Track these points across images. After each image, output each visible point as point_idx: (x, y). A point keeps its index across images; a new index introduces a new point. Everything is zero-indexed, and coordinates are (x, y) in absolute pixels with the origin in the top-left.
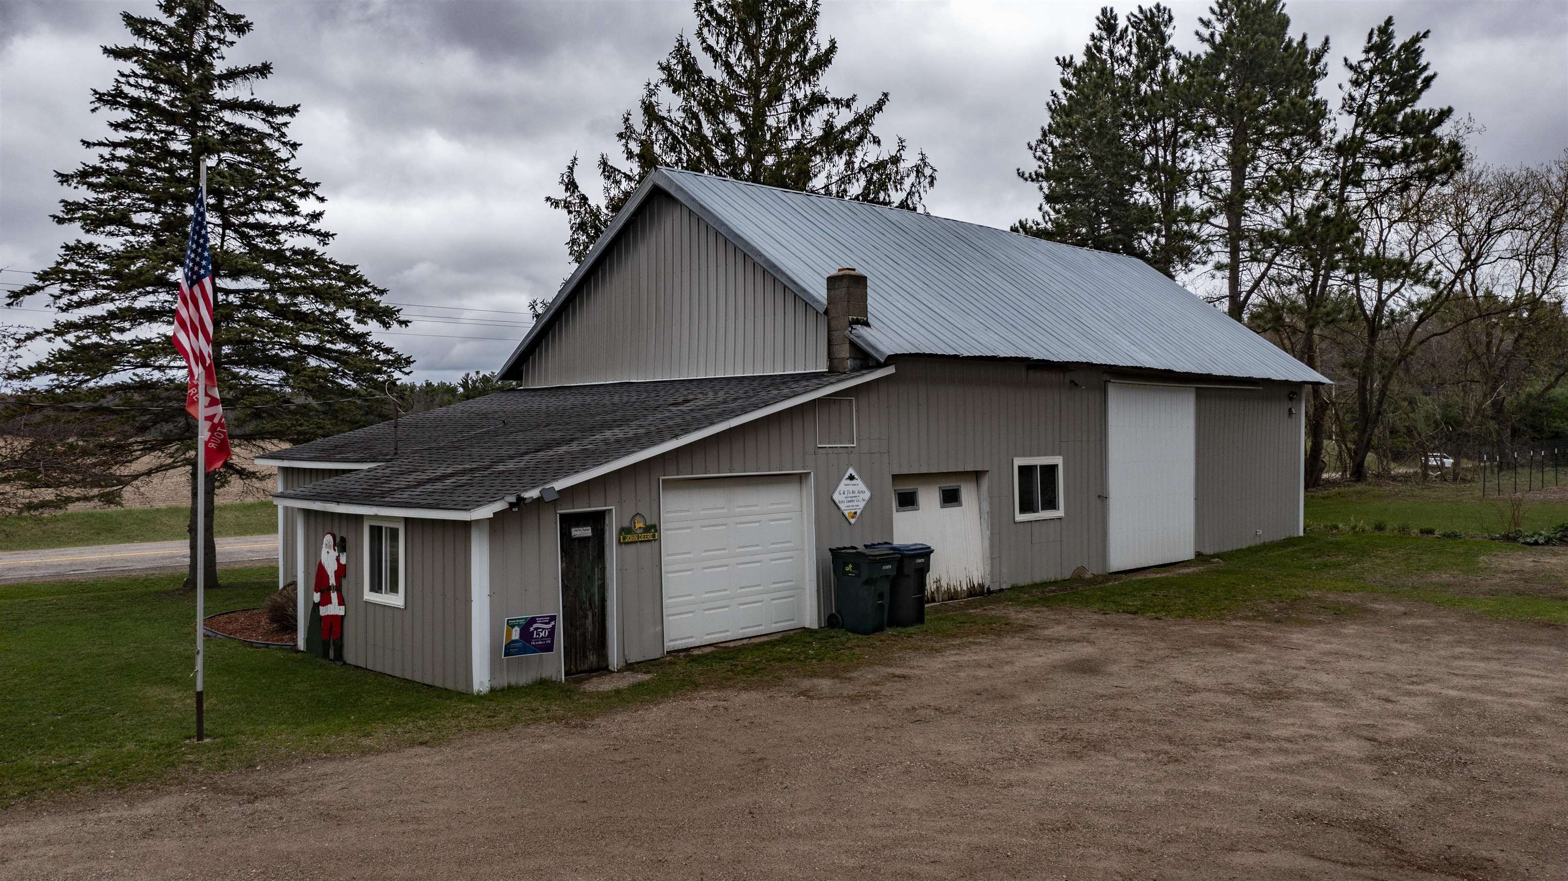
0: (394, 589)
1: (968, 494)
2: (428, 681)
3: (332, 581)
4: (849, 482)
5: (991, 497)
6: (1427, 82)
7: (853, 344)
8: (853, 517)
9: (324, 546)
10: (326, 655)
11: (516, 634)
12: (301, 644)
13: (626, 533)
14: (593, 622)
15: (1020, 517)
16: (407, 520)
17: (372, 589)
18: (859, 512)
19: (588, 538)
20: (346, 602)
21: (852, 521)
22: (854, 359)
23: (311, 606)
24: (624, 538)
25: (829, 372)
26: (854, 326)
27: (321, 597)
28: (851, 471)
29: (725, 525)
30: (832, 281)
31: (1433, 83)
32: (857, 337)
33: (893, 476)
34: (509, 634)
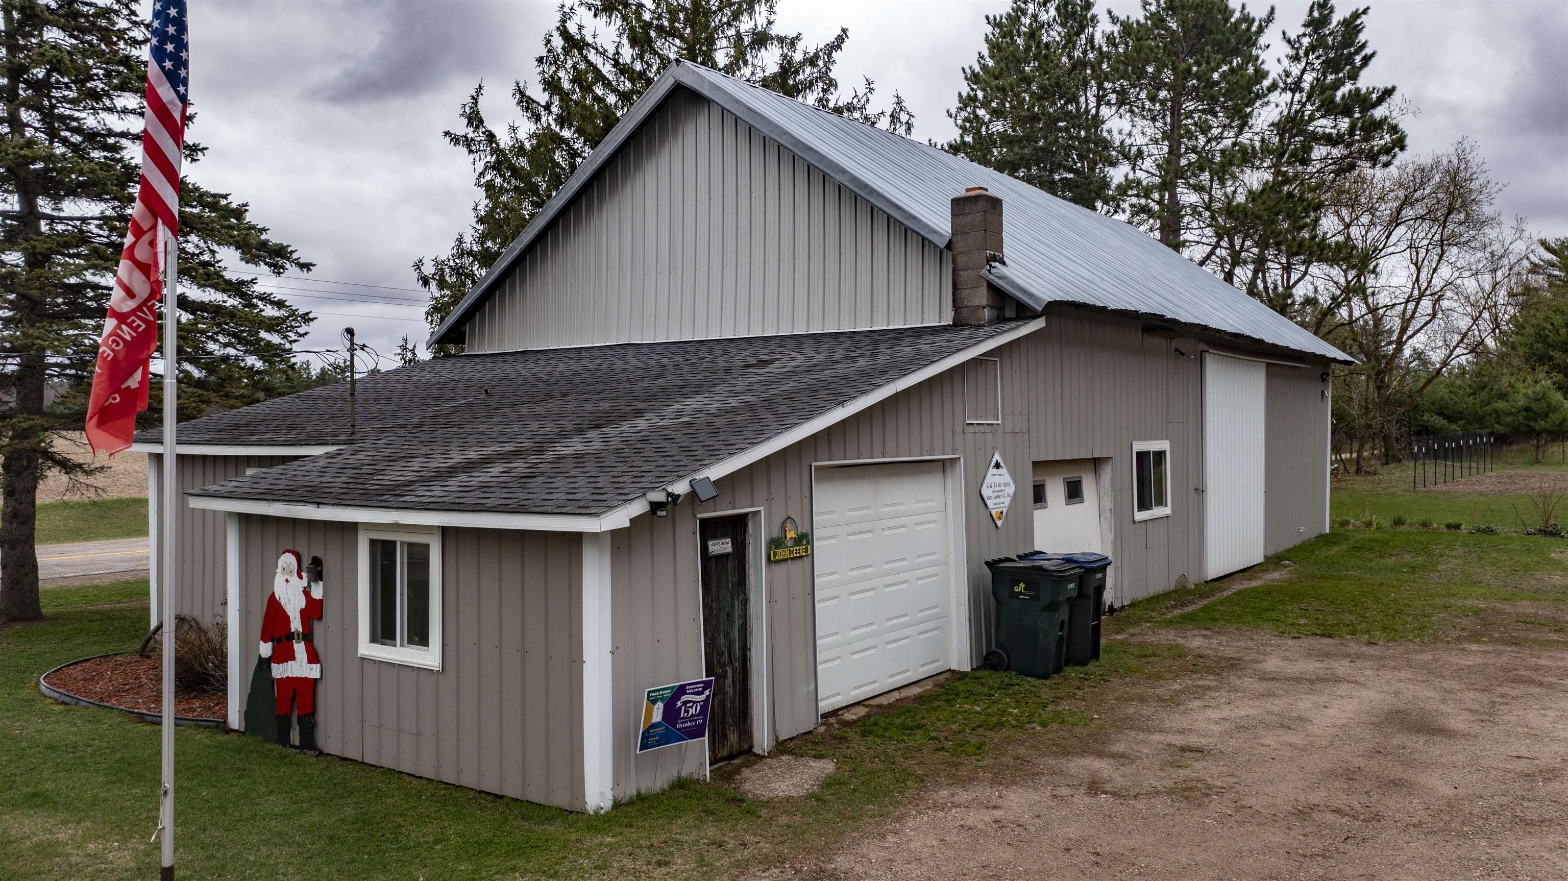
0: (419, 636)
1: (1088, 487)
2: (490, 786)
3: (296, 625)
4: (995, 471)
5: (1114, 491)
6: (1366, 60)
7: (991, 286)
8: (1000, 518)
9: (279, 570)
10: (284, 739)
11: (657, 715)
12: (235, 719)
13: (777, 547)
14: (733, 681)
15: (1140, 516)
16: (445, 531)
17: (373, 639)
18: (1005, 510)
19: (727, 555)
20: (322, 657)
21: (999, 523)
22: (992, 307)
23: (255, 662)
24: (775, 554)
25: (955, 325)
26: (994, 264)
27: (274, 649)
28: (997, 457)
29: (871, 531)
30: (957, 203)
31: (1373, 63)
32: (1000, 278)
33: (1033, 462)
34: (649, 713)
